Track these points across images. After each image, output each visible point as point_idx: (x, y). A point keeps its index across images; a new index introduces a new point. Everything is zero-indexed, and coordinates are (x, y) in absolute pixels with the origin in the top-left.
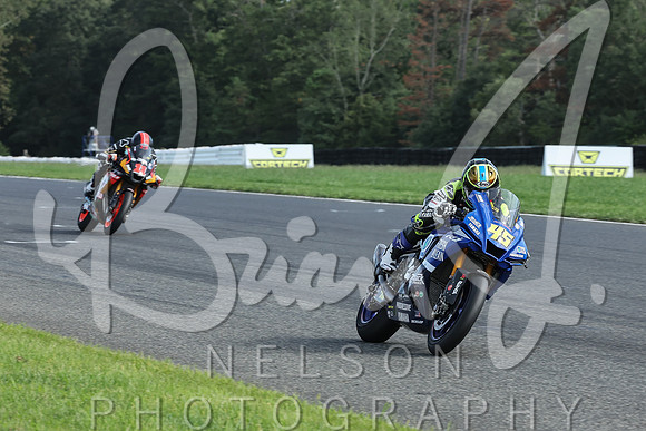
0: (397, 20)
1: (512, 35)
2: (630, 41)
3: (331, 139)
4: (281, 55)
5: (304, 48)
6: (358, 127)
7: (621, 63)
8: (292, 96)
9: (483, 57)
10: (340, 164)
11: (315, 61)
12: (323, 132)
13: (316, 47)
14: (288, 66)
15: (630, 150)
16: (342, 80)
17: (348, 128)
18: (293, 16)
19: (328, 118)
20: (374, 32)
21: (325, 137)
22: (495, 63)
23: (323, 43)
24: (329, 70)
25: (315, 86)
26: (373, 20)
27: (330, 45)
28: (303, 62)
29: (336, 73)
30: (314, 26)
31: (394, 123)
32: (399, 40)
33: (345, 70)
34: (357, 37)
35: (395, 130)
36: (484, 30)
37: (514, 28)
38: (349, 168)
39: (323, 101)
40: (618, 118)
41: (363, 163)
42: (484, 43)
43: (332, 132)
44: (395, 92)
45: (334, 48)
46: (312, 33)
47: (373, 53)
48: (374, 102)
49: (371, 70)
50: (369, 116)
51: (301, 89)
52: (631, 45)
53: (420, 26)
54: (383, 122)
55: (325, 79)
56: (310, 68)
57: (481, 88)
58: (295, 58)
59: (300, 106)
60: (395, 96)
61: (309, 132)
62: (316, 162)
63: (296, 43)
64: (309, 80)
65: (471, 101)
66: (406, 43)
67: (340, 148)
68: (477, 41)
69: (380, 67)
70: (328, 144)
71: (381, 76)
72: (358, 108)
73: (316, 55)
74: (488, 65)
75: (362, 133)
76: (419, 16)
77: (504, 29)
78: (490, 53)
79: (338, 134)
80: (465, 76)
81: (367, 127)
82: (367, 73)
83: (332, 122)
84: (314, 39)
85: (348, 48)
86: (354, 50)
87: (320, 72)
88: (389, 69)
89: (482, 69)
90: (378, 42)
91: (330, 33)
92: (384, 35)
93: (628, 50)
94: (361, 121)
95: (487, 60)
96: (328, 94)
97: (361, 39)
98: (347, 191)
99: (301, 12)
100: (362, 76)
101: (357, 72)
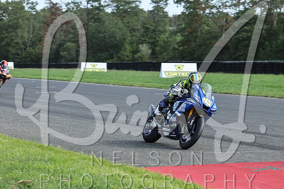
0: (38, 26)
1: (72, 31)
2: (106, 33)
3: (19, 61)
4: (4, 36)
5: (11, 34)
6: (27, 57)
7: (103, 39)
8: (7, 48)
9: (63, 37)
10: (21, 68)
11: (14, 38)
12: (16, 59)
13: (14, 34)
14: (6, 39)
15: (106, 64)
16: (22, 43)
17: (24, 57)
18: (7, 25)
19: (18, 54)
20: (31, 30)
21: (17, 60)
22: (67, 39)
23: (16, 33)
24: (18, 41)
25: (14, 45)
26: (31, 26)
27: (18, 33)
28: (10, 38)
29: (20, 42)
30: (14, 28)
31: (38, 56)
32: (39, 32)
33: (23, 40)
34: (26, 31)
35: (38, 58)
36: (64, 29)
37: (73, 29)
38: (24, 69)
39: (16, 49)
40: (103, 55)
41: (28, 68)
42: (64, 33)
43: (19, 59)
44: (38, 47)
45: (20, 34)
46: (13, 30)
47: (31, 36)
48: (32, 50)
49: (31, 41)
50: (30, 54)
51: (10, 46)
52: (106, 34)
53: (45, 28)
54: (34, 56)
55: (17, 43)
56: (13, 40)
57: (63, 46)
58: (8, 37)
59: (9, 51)
60: (38, 48)
61: (12, 59)
62: (14, 67)
63: (8, 33)
64: (12, 43)
65: (60, 50)
66: (41, 33)
67: (21, 63)
68: (62, 32)
69: (33, 40)
70: (18, 62)
71: (34, 42)
72: (27, 52)
73: (14, 36)
74: (65, 39)
75: (28, 59)
76: (45, 25)
77: (70, 29)
78: (66, 36)
79: (21, 59)
80: (58, 43)
81: (30, 57)
82: (29, 41)
83: (19, 56)
84: (14, 31)
85: (24, 34)
86: (26, 35)
87: (15, 41)
88: (36, 40)
89: (63, 40)
90: (33, 33)
91: (19, 30)
92: (34, 30)
93: (105, 35)
94: (28, 55)
95: (65, 38)
96: (18, 47)
97: (28, 31)
98: (24, 76)
99: (10, 23)
100: (28, 42)
101: (27, 41)
